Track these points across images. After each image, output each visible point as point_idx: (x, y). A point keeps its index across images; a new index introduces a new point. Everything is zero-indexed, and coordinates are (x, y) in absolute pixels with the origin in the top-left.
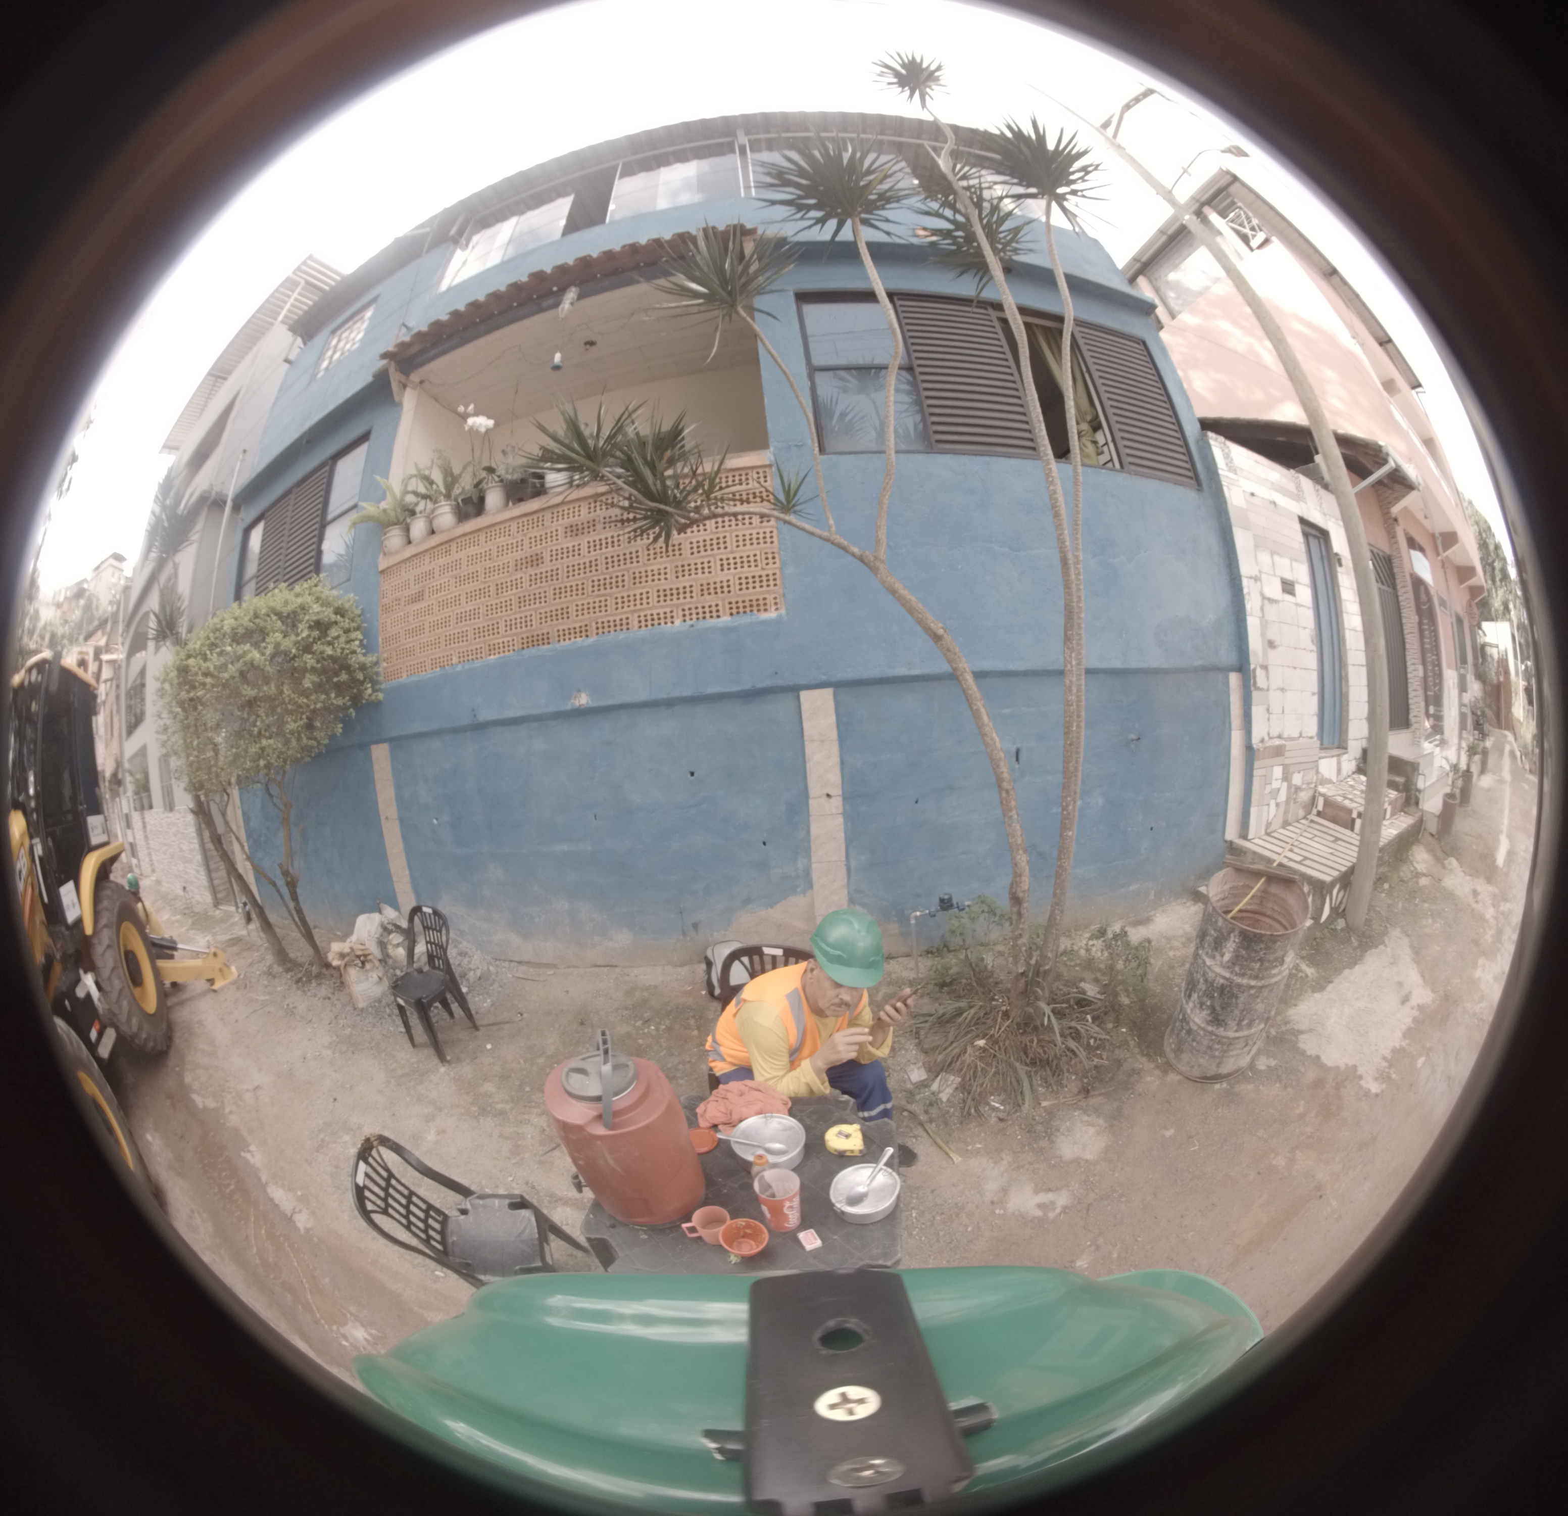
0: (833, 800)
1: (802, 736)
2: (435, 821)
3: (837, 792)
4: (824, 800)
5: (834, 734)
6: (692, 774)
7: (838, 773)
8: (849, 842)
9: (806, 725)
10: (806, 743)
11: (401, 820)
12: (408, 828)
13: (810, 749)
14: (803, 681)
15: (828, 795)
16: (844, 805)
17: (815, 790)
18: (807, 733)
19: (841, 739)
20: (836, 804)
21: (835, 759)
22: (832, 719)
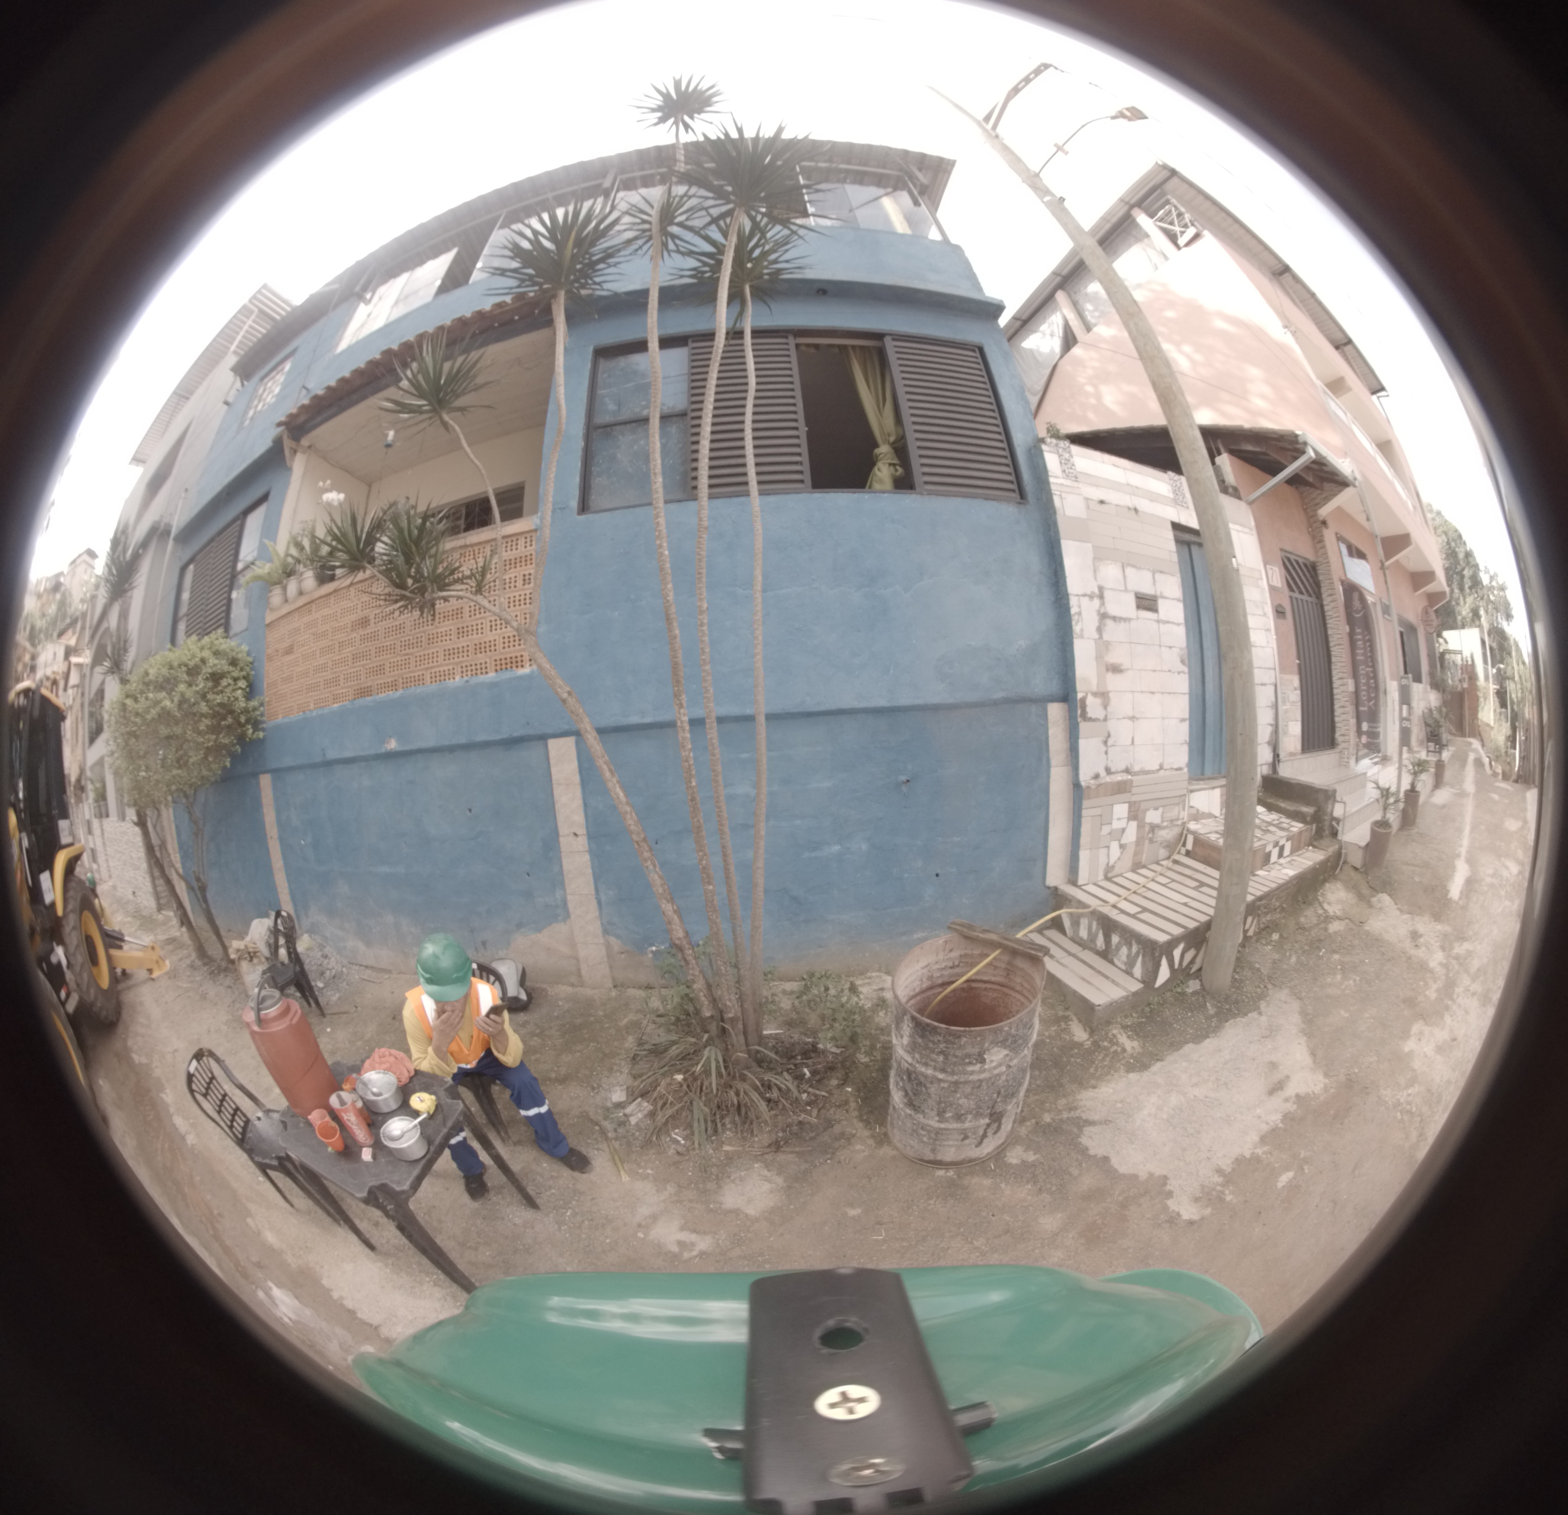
0: (580, 839)
1: (551, 780)
2: (303, 842)
3: (582, 831)
4: (572, 838)
5: (577, 778)
6: (470, 810)
7: (582, 814)
8: (597, 878)
9: (554, 770)
10: (554, 786)
11: (281, 839)
12: (286, 849)
13: (557, 791)
14: (549, 731)
15: (576, 835)
16: (589, 844)
17: (563, 830)
18: (554, 777)
19: (584, 783)
20: (582, 843)
21: (578, 802)
22: (575, 764)
